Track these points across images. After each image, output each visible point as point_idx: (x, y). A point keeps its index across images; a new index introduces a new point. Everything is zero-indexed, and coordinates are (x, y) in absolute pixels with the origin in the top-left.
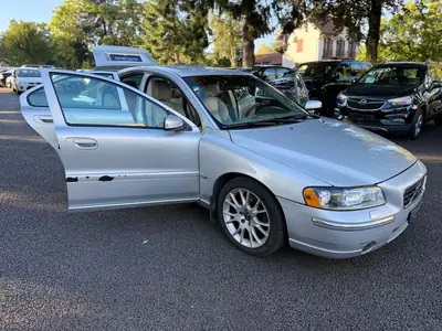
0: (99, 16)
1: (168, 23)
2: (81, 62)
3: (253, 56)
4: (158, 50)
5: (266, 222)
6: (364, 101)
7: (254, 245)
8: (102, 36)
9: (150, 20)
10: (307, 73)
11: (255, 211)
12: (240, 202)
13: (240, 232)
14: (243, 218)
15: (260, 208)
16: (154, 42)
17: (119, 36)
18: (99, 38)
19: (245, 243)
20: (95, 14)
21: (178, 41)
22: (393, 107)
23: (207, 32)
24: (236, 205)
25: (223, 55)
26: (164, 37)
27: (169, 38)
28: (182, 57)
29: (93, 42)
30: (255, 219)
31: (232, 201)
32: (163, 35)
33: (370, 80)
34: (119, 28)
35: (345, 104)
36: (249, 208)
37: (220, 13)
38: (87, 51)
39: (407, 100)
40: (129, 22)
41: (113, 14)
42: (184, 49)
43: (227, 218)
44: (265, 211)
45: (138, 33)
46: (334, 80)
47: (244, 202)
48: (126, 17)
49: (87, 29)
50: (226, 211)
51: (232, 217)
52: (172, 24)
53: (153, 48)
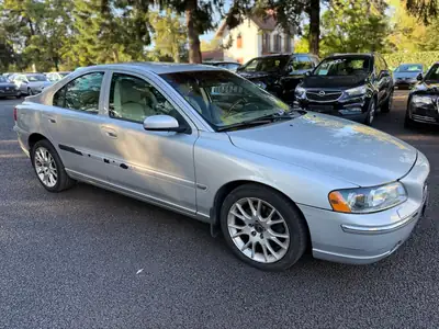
0: (23, 15)
1: (103, 20)
2: (6, 66)
3: (200, 53)
4: (95, 50)
5: (284, 232)
6: (322, 93)
7: (270, 260)
8: (29, 36)
9: (83, 17)
10: (259, 68)
11: (270, 222)
12: (250, 213)
13: (250, 246)
14: (253, 229)
15: (275, 217)
16: (90, 41)
17: (48, 36)
18: (25, 38)
19: (258, 258)
20: (19, 13)
21: (116, 39)
22: (350, 97)
23: (149, 29)
24: (245, 217)
25: (164, 53)
26: (100, 36)
27: (105, 37)
28: (122, 56)
29: (18, 43)
30: (269, 231)
31: (239, 213)
32: (98, 33)
33: (323, 72)
34: (47, 27)
35: (303, 97)
36: (260, 219)
37: (161, 9)
38: (13, 53)
39: (362, 89)
40: (59, 20)
41: (40, 12)
42: (122, 48)
43: (233, 232)
44: (282, 220)
45: (69, 31)
46: (287, 74)
47: (255, 213)
48: (55, 15)
49: (11, 29)
50: (231, 224)
51: (239, 231)
52: (108, 22)
53: (89, 47)
